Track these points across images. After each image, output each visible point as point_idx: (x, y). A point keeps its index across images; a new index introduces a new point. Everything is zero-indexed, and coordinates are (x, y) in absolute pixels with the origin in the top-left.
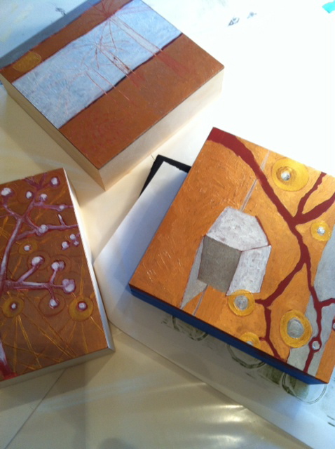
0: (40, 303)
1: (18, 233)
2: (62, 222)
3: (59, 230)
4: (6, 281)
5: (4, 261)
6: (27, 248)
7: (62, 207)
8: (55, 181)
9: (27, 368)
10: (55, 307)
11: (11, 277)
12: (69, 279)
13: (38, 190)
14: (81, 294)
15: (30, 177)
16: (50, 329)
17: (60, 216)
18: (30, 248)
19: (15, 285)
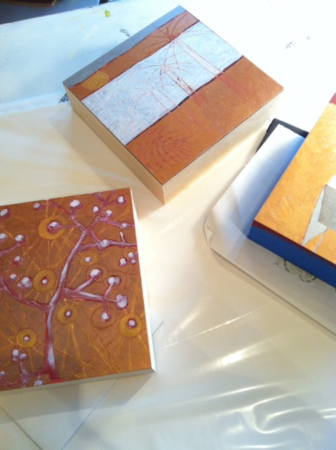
0: (93, 314)
1: (82, 245)
2: (123, 240)
3: (119, 246)
4: (64, 289)
5: (65, 269)
6: (88, 259)
7: (124, 225)
8: (121, 200)
9: (73, 376)
10: (106, 320)
11: (70, 286)
12: (123, 295)
13: (104, 206)
14: (132, 311)
15: (98, 193)
16: (99, 341)
17: (121, 233)
18: (90, 261)
19: (72, 294)
